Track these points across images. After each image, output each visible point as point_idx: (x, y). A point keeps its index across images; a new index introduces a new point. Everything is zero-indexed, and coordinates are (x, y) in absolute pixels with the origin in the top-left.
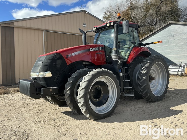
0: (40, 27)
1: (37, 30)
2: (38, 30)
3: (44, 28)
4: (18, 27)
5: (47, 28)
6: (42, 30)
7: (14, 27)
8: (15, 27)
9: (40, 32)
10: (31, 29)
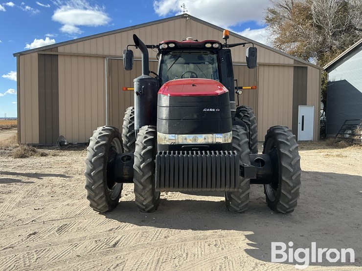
0: (100, 52)
1: (94, 57)
2: (97, 57)
3: (106, 53)
4: (65, 55)
5: (113, 53)
6: (104, 57)
7: (57, 55)
8: (60, 55)
9: (100, 61)
10: (86, 56)
